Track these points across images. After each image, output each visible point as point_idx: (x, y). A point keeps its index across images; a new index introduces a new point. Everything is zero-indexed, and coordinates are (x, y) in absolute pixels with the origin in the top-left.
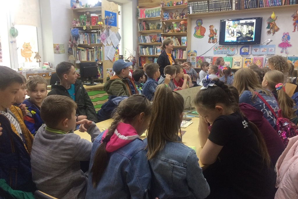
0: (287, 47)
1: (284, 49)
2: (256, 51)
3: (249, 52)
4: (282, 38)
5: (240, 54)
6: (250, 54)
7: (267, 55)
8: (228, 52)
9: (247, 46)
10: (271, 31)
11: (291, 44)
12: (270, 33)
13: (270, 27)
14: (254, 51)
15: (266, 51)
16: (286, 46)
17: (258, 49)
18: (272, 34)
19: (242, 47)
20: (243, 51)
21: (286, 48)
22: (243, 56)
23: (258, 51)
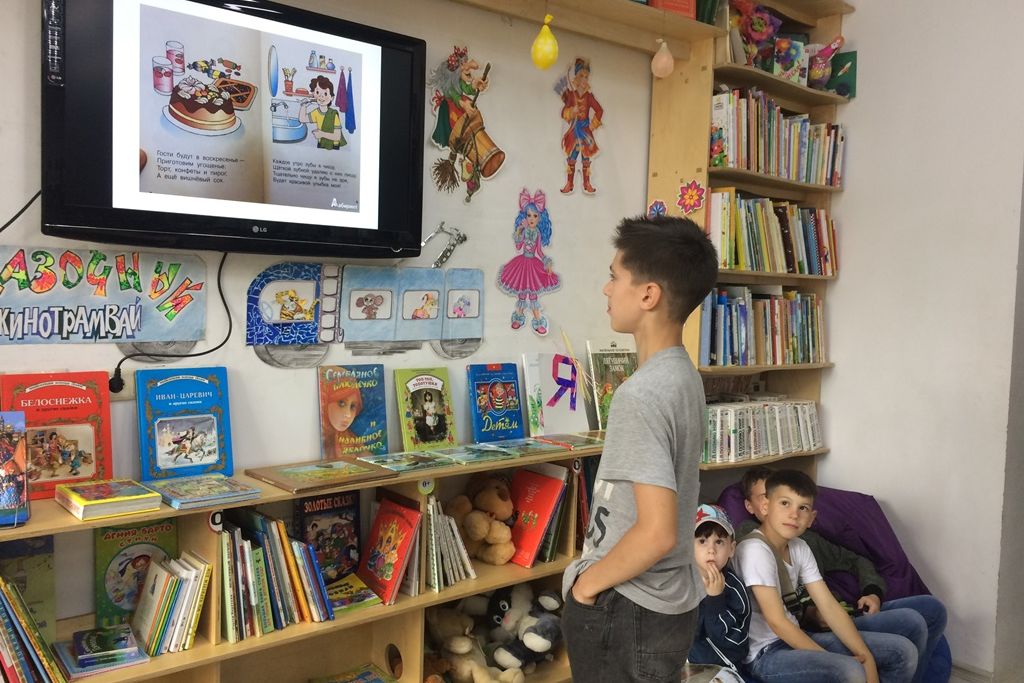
0: (537, 288)
1: (528, 300)
2: (371, 314)
3: (317, 318)
4: (517, 224)
5: (250, 341)
6: (326, 336)
7: (443, 342)
8: (127, 323)
9: (301, 266)
10: (457, 165)
11: (556, 268)
12: (454, 181)
13: (452, 138)
14: (358, 313)
15: (432, 311)
16: (535, 282)
17: (387, 295)
18: (463, 187)
19: (264, 279)
20: (271, 312)
21: (534, 299)
22: (278, 354)
23: (383, 312)
